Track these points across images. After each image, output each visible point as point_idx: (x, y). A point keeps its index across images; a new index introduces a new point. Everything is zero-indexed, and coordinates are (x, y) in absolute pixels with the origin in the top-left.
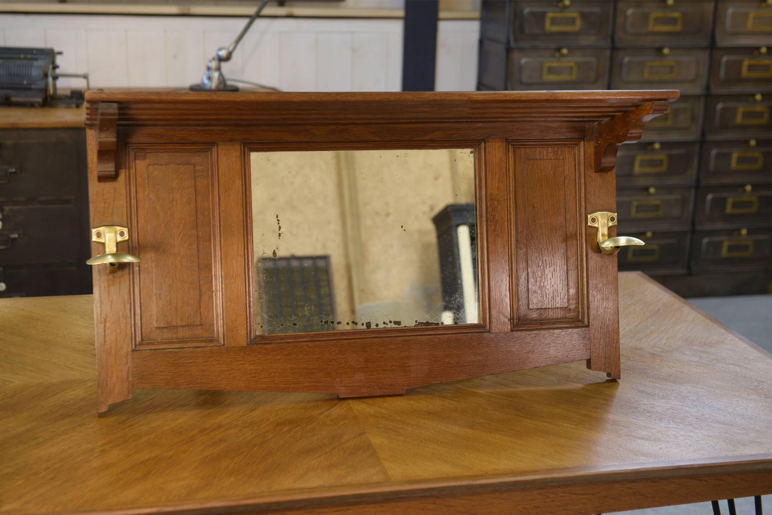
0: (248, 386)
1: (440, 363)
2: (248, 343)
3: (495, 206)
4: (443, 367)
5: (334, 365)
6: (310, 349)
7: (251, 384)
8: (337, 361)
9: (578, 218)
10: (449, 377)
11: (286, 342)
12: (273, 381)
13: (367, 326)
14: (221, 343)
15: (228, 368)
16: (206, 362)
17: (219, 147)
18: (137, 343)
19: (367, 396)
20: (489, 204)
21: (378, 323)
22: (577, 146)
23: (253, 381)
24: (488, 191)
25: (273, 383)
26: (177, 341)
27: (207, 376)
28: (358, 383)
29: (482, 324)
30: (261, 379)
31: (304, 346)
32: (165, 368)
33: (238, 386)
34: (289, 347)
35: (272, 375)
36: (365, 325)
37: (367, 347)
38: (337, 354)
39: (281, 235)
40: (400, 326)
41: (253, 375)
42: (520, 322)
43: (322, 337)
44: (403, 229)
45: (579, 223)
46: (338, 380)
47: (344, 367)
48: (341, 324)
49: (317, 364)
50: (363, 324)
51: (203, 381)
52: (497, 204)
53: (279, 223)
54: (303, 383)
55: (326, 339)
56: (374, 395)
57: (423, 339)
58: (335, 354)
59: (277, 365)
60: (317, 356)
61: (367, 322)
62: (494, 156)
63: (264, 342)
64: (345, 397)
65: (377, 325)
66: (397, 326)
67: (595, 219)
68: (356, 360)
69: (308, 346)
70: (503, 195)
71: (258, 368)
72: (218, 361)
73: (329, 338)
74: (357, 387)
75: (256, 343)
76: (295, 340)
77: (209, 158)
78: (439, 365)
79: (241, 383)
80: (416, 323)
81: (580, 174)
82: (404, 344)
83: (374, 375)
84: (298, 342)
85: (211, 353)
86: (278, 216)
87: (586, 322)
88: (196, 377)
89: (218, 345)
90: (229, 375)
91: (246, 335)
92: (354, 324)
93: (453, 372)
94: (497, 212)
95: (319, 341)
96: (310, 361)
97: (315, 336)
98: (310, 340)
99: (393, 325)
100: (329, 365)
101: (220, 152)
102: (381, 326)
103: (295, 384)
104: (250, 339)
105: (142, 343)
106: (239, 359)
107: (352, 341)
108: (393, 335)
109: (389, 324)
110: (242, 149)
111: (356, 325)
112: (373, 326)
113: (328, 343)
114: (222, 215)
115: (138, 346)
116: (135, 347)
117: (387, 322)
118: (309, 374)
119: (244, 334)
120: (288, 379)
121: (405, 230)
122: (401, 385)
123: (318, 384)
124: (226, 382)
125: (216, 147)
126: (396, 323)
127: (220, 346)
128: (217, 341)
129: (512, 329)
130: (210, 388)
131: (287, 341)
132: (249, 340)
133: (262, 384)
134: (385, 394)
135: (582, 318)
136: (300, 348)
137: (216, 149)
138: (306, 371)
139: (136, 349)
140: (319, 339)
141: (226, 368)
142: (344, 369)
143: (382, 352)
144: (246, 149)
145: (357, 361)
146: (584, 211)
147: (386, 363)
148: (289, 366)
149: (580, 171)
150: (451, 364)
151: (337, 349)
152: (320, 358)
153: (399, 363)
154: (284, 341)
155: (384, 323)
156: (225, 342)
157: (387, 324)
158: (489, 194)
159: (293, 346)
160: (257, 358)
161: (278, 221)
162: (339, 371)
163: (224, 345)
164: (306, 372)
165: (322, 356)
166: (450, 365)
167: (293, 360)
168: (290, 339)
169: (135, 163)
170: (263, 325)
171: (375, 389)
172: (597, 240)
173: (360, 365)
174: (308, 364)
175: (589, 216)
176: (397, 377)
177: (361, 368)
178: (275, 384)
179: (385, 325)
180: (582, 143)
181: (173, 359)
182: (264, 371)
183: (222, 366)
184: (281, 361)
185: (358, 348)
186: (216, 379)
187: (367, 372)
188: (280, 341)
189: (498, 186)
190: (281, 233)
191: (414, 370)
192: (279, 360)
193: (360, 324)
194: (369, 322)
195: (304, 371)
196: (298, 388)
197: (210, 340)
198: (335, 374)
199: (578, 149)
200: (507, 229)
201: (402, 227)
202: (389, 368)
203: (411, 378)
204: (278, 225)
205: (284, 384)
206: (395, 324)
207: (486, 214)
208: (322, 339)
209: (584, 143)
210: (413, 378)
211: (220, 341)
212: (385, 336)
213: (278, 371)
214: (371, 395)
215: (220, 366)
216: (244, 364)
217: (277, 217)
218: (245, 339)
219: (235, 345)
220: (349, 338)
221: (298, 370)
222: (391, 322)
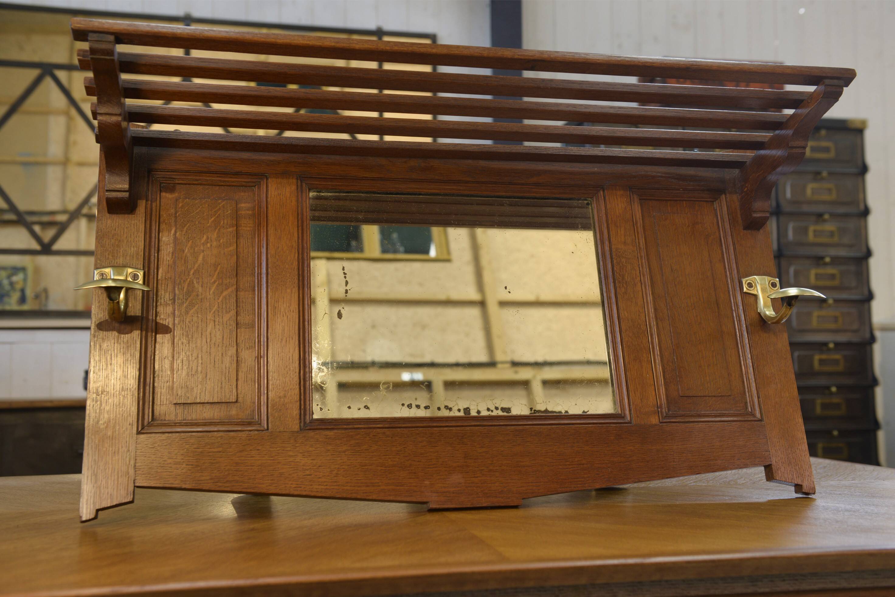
0: (300, 487)
1: (568, 463)
2: (302, 427)
3: (622, 264)
4: (571, 469)
5: (420, 462)
6: (388, 439)
7: (304, 485)
8: (425, 455)
9: (730, 283)
10: (581, 483)
11: (354, 428)
12: (336, 482)
13: (465, 413)
14: (263, 427)
15: (272, 461)
16: (241, 451)
17: (269, 180)
18: (146, 423)
19: (468, 506)
20: (615, 261)
21: (480, 409)
22: (717, 199)
23: (308, 481)
24: (613, 247)
25: (335, 484)
26: (202, 423)
27: (241, 471)
28: (455, 487)
29: (620, 412)
30: (320, 478)
31: (379, 434)
32: (182, 459)
33: (286, 487)
34: (359, 434)
35: (334, 472)
36: (462, 411)
37: (466, 438)
38: (424, 446)
39: (349, 291)
40: (510, 414)
41: (308, 472)
42: (670, 412)
43: (404, 424)
44: (508, 290)
45: (732, 290)
46: (427, 482)
47: (434, 464)
48: (429, 408)
49: (397, 459)
50: (459, 410)
51: (236, 478)
52: (626, 262)
53: (345, 277)
54: (379, 486)
55: (409, 425)
56: (478, 506)
57: (541, 430)
58: (422, 446)
59: (341, 459)
60: (397, 447)
61: (465, 407)
62: (617, 206)
63: (323, 427)
64: (438, 507)
65: (479, 412)
66: (505, 414)
67: (751, 284)
68: (452, 455)
69: (384, 433)
70: (633, 252)
71: (315, 462)
72: (258, 451)
73: (414, 425)
74: (453, 493)
75: (312, 428)
76: (366, 426)
77: (256, 193)
78: (566, 465)
79: (291, 482)
80: (531, 411)
81: (725, 232)
82: (517, 435)
83: (477, 477)
84: (371, 428)
85: (249, 440)
86: (345, 268)
87: (758, 415)
88: (226, 473)
89: (259, 428)
90: (273, 470)
91: (298, 417)
92: (447, 409)
93: (586, 476)
94: (626, 271)
95: (400, 428)
96: (388, 455)
97: (394, 421)
98: (387, 426)
99: (500, 413)
100: (414, 461)
101: (270, 185)
102: (484, 413)
103: (368, 486)
104: (305, 423)
105: (152, 424)
106: (289, 449)
107: (445, 429)
108: (502, 423)
109: (495, 410)
110: (299, 184)
111: (450, 411)
112: (473, 413)
113: (413, 430)
114: (270, 260)
115: (146, 428)
116: (142, 429)
117: (492, 408)
118: (387, 473)
119: (296, 414)
120: (356, 478)
121: (509, 292)
122: (515, 492)
123: (398, 488)
124: (269, 481)
125: (265, 180)
126: (503, 409)
127: (263, 431)
128: (259, 424)
129: (661, 421)
130: (246, 488)
131: (356, 426)
132: (302, 424)
133: (319, 485)
134: (493, 505)
135: (751, 410)
136: (374, 436)
137: (265, 182)
138: (382, 468)
139: (142, 431)
140: (400, 425)
141: (269, 461)
142: (436, 467)
143: (486, 445)
144: (304, 185)
145: (453, 457)
146: (736, 276)
147: (493, 461)
148: (358, 461)
149: (724, 228)
150: (583, 464)
151: (424, 439)
152: (401, 451)
153: (511, 461)
154: (351, 426)
155: (488, 410)
156: (270, 425)
157: (492, 411)
158: (614, 250)
159: (363, 433)
160: (314, 449)
161: (345, 274)
162: (429, 469)
163: (268, 429)
164: (382, 470)
165: (404, 448)
166: (582, 466)
167: (363, 452)
168: (360, 424)
169: (160, 194)
170: (323, 407)
171: (480, 497)
172: (757, 311)
173: (458, 462)
174: (385, 458)
175: (744, 280)
176: (509, 481)
177: (458, 467)
178: (339, 485)
179: (490, 413)
180: (723, 196)
181: (195, 446)
182: (323, 467)
183: (264, 458)
184: (346, 453)
185: (454, 439)
186: (255, 476)
187: (468, 472)
188: (345, 427)
189: (625, 240)
190: (348, 289)
191: (533, 472)
192: (344, 452)
193: (455, 409)
194: (468, 408)
195: (380, 468)
196: (371, 492)
197: (249, 422)
198: (423, 474)
199: (718, 203)
200: (641, 293)
201: (506, 288)
202: (497, 468)
203: (529, 483)
204: (345, 280)
205: (351, 486)
206: (503, 412)
207: (613, 274)
208: (403, 426)
209: (725, 197)
210: (532, 483)
211: (262, 425)
212: (490, 424)
213: (343, 467)
214: (475, 506)
215: (261, 458)
216: (296, 455)
217: (343, 269)
218: (298, 422)
219: (284, 429)
220: (441, 425)
221: (370, 467)
222: (497, 408)
